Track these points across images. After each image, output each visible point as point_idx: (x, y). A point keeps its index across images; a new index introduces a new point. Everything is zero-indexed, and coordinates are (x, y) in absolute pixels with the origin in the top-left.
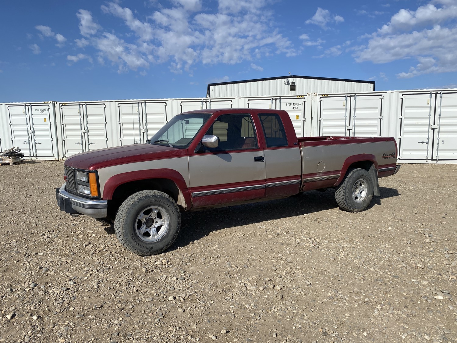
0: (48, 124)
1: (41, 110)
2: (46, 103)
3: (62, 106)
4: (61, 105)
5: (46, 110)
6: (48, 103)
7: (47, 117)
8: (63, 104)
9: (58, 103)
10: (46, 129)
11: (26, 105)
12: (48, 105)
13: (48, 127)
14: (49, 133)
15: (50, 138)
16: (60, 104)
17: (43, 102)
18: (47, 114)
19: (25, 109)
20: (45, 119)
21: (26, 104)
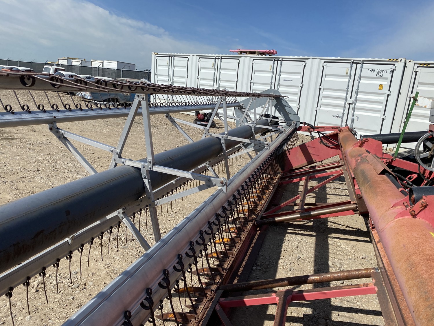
1: (378, 71)
2: (393, 61)
3: (418, 67)
4: (416, 66)
5: (389, 71)
6: (396, 61)
7: (386, 83)
8: (421, 64)
9: (413, 62)
10: (378, 101)
11: (354, 62)
12: (394, 65)
13: (383, 98)
14: (381, 107)
15: (380, 115)
16: (415, 63)
17: (387, 60)
18: (386, 79)
19: (352, 67)
21: (354, 60)
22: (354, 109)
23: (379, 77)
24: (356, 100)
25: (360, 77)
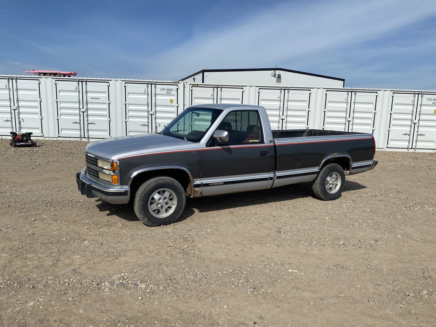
0: (174, 106)
7: (174, 98)
20: (172, 101)
22: (156, 118)
23: (169, 93)
24: (156, 112)
25: (155, 95)
